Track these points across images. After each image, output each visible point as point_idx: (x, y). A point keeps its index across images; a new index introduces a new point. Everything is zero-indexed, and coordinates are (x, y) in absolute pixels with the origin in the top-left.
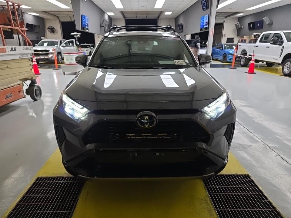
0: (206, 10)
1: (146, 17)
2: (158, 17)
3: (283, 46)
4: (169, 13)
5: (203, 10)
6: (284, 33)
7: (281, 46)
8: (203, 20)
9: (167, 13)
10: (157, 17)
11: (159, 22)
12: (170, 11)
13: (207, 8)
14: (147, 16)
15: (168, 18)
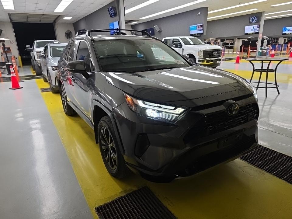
0: (113, 17)
1: (39, 21)
2: (55, 22)
3: (183, 49)
4: (69, 18)
5: (111, 17)
6: (181, 39)
7: (181, 49)
8: (113, 26)
9: (66, 18)
10: (53, 21)
11: (56, 27)
12: (70, 16)
13: (116, 15)
14: (41, 20)
15: (67, 23)
